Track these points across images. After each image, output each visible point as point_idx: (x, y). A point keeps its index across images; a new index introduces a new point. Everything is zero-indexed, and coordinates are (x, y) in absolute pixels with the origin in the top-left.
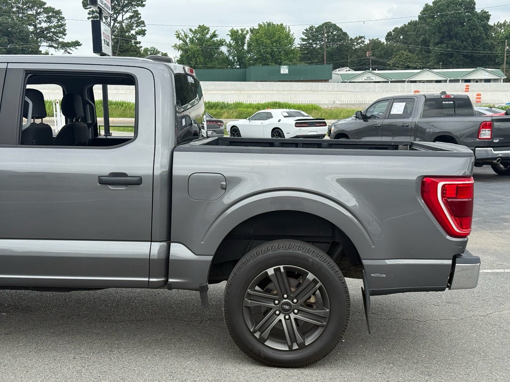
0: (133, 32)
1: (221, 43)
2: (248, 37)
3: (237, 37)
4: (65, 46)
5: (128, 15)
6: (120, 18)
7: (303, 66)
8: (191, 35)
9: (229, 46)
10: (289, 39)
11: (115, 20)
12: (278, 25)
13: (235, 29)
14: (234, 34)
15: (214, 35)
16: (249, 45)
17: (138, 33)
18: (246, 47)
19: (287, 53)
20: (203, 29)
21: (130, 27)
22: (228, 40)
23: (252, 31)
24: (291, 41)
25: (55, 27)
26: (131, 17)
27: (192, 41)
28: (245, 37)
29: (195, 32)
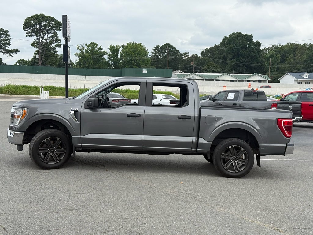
0: (53, 45)
1: (105, 53)
2: (120, 50)
3: (114, 50)
4: (10, 52)
5: (50, 35)
6: (45, 37)
7: (154, 69)
8: (86, 48)
9: (109, 55)
10: (145, 52)
11: (43, 38)
12: (138, 44)
13: (113, 45)
14: (112, 48)
15: (100, 49)
16: (121, 55)
17: (57, 46)
18: (119, 56)
19: (143, 61)
20: (94, 45)
21: (52, 42)
22: (108, 51)
23: (123, 47)
24: (146, 54)
25: (4, 40)
26: (52, 37)
27: (86, 51)
28: (118, 50)
29: (89, 46)
